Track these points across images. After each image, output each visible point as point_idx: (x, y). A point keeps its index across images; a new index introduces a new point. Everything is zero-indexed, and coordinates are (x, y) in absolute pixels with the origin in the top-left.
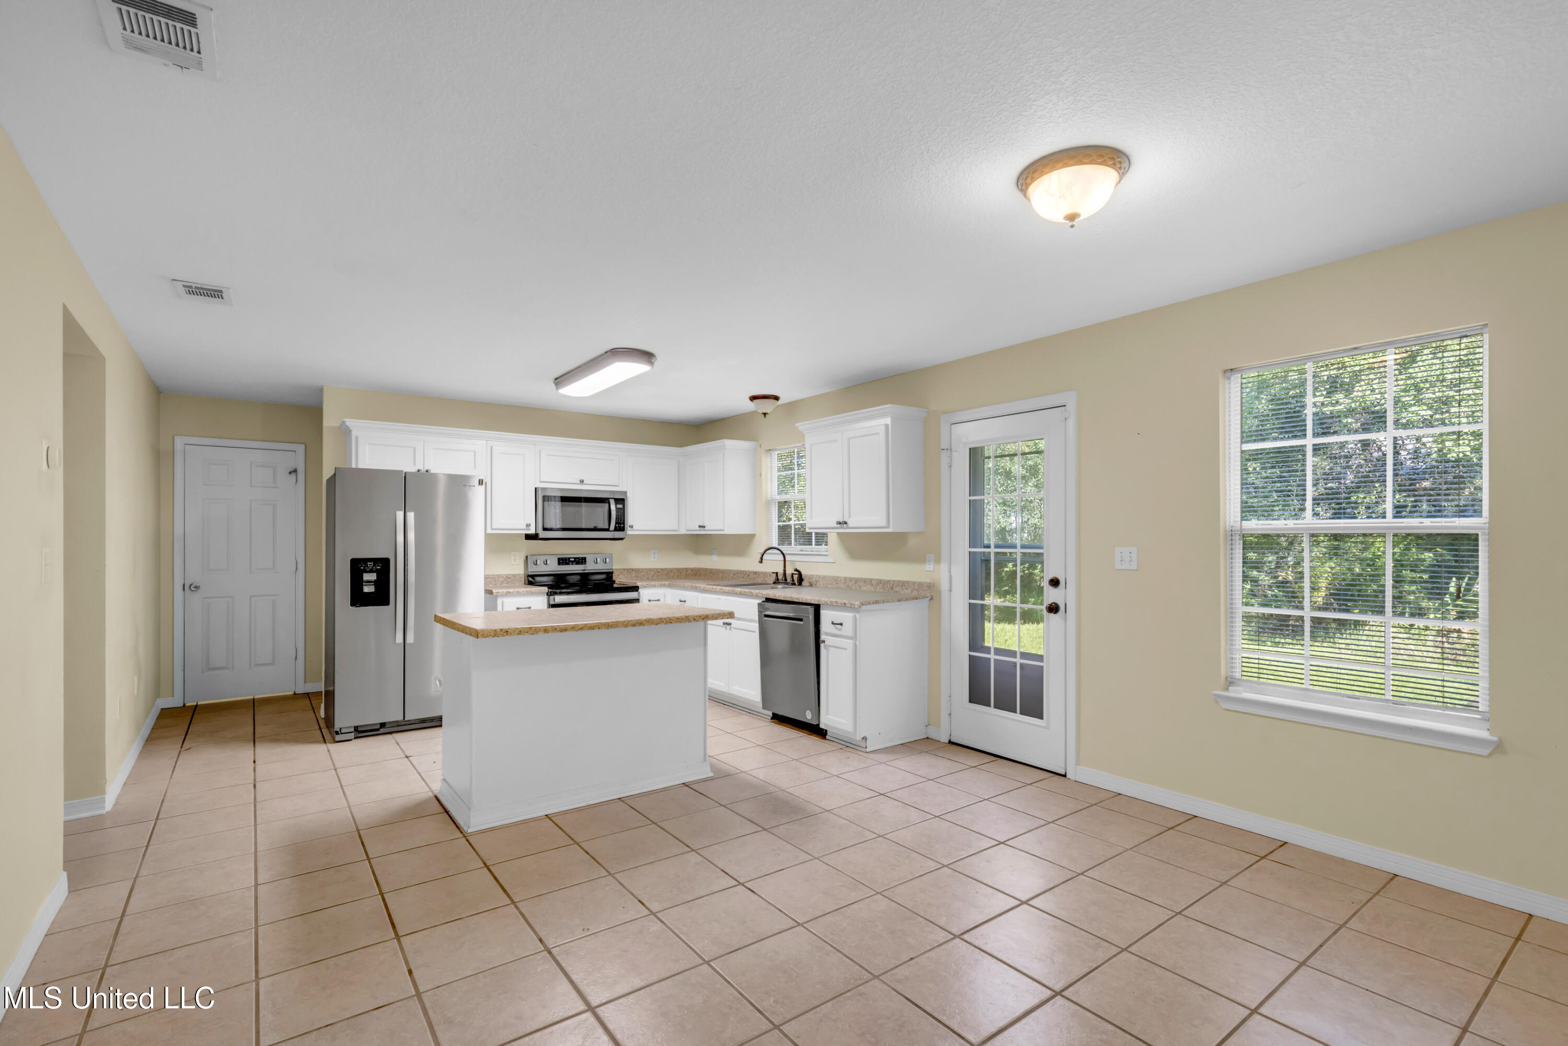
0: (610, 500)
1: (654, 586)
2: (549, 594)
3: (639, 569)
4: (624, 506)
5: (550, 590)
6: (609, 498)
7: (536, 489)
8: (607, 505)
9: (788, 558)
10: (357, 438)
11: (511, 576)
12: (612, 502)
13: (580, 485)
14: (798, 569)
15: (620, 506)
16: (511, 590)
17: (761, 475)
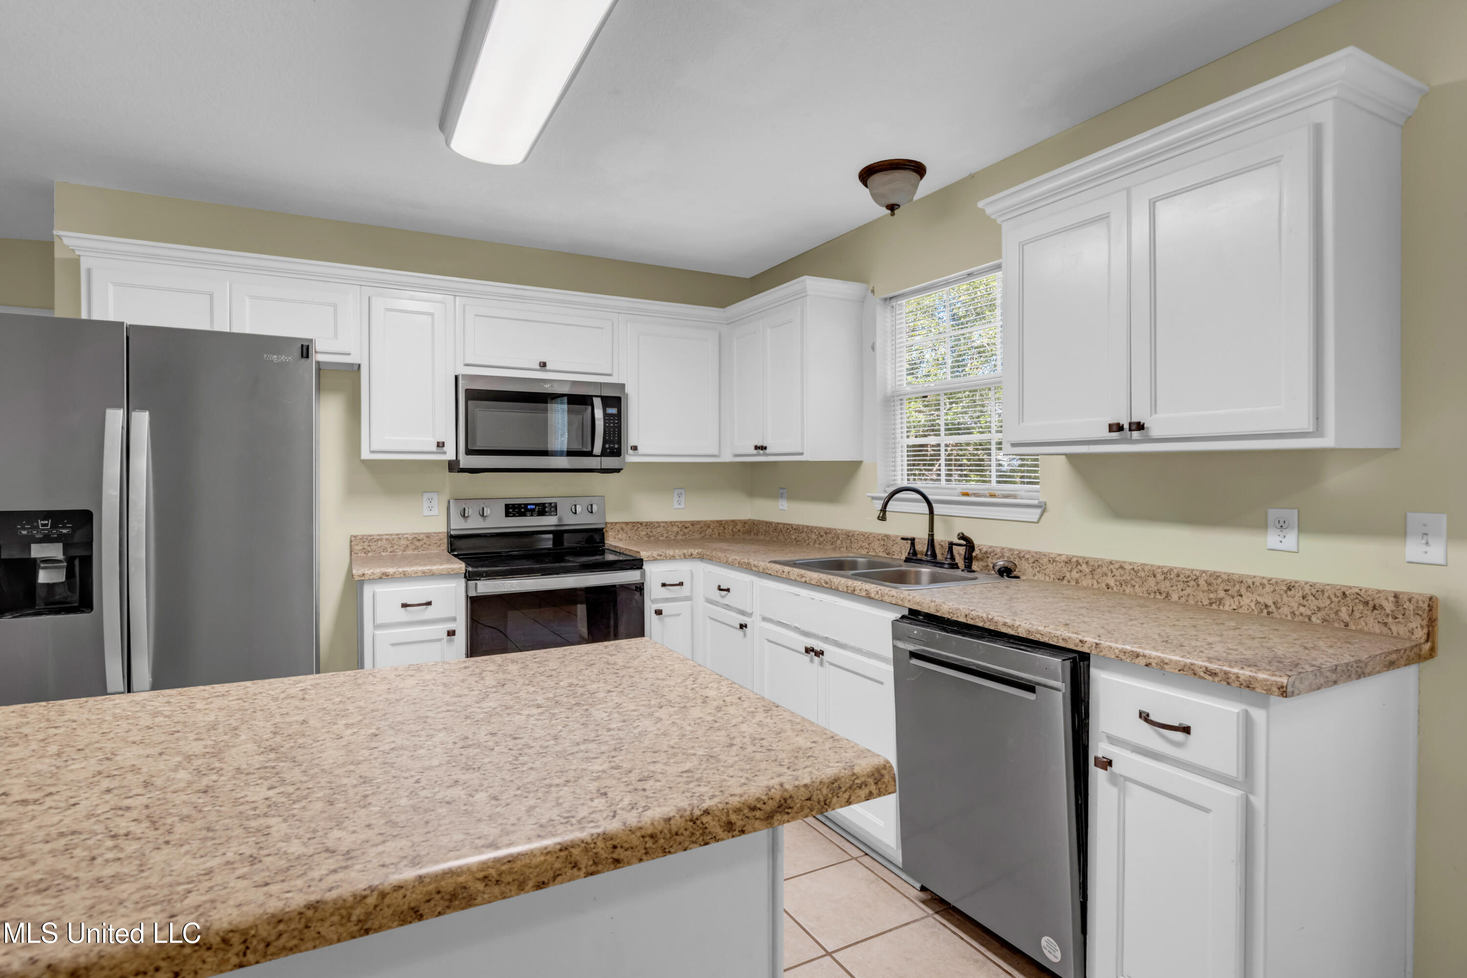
0: (595, 399)
1: (673, 558)
2: (469, 577)
3: (652, 523)
4: (619, 411)
5: (470, 569)
6: (591, 397)
7: (456, 378)
8: (590, 408)
9: (938, 509)
10: (89, 271)
11: (422, 536)
12: (597, 402)
13: (539, 373)
14: (966, 534)
15: (613, 411)
16: (391, 570)
17: (873, 348)
